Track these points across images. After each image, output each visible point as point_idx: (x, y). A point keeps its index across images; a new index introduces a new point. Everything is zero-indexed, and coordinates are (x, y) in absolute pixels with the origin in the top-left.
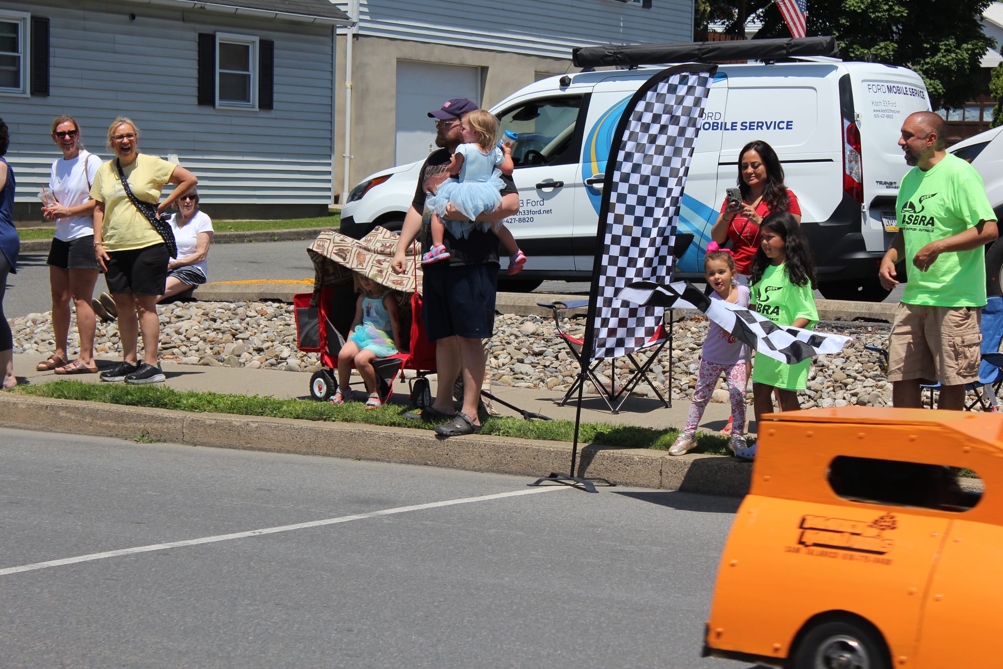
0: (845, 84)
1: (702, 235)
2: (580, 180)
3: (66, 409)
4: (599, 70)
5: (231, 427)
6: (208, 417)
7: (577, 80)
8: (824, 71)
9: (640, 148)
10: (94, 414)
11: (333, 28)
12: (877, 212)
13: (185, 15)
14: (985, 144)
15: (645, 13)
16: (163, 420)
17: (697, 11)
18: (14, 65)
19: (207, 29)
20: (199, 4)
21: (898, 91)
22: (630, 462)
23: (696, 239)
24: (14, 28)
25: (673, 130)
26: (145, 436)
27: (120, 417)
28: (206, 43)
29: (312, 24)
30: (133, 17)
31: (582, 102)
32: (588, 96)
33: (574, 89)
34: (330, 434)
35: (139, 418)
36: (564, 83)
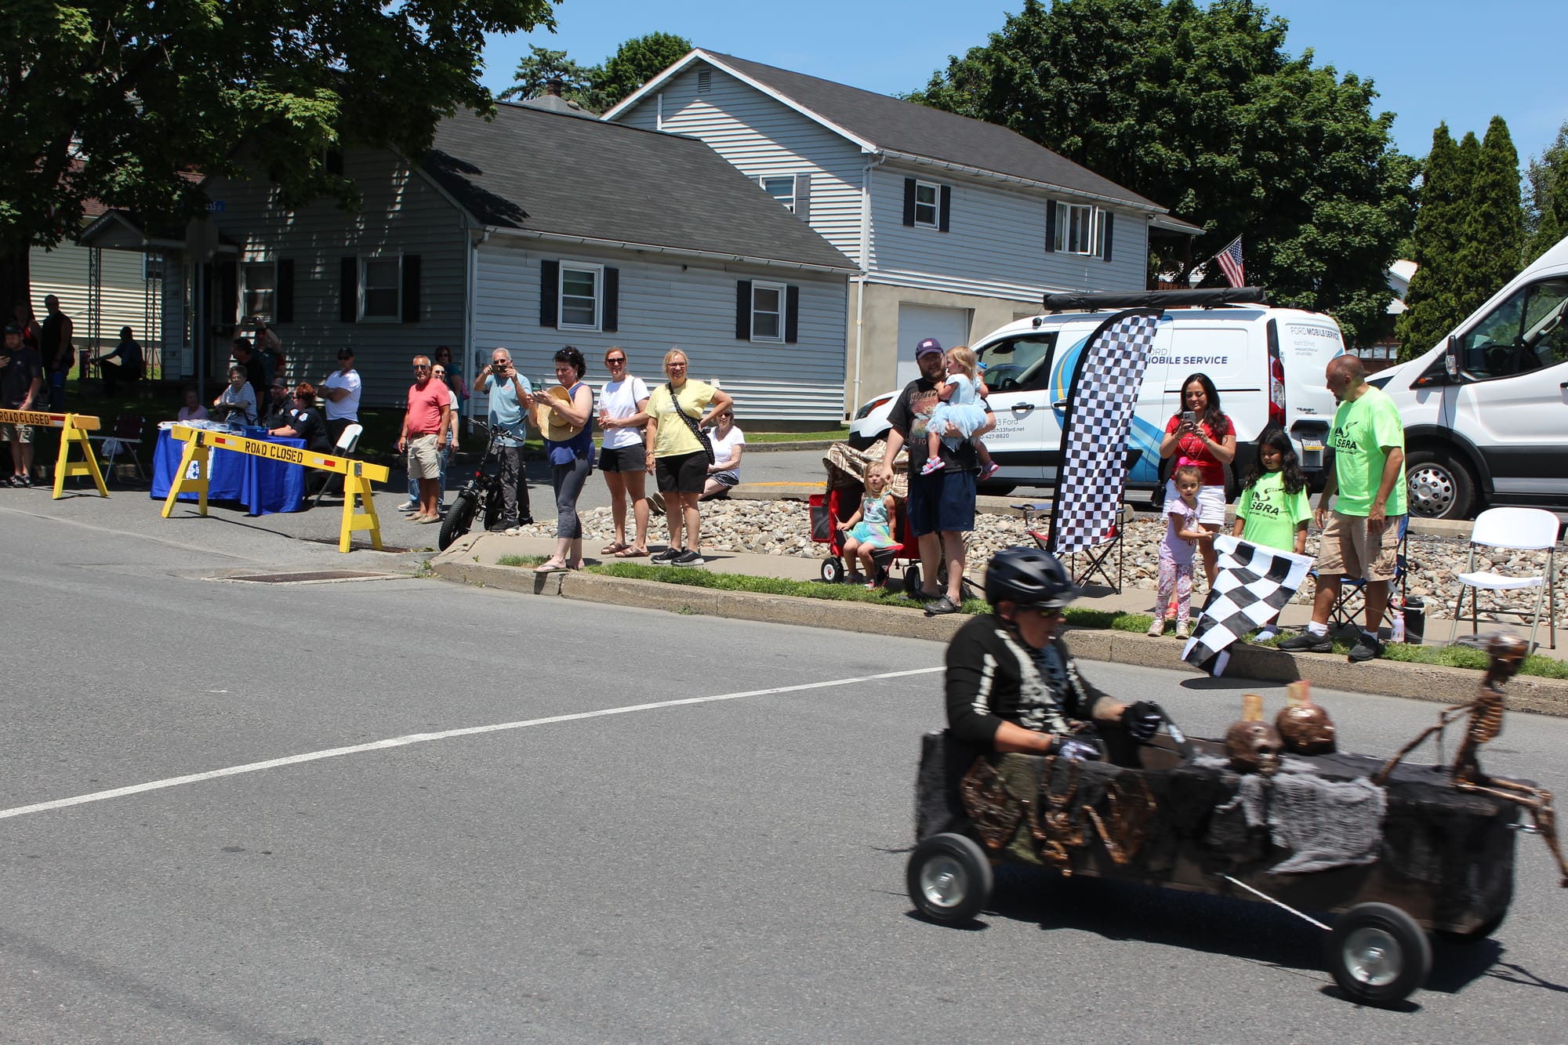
0: (1272, 327)
1: (1150, 451)
2: (1048, 404)
3: (624, 585)
4: (1065, 313)
5: (756, 604)
6: (737, 595)
7: (1047, 320)
8: (1254, 315)
9: (1097, 378)
10: (646, 590)
11: (847, 277)
12: (1298, 434)
13: (727, 267)
14: (1390, 378)
15: (1106, 265)
16: (701, 596)
17: (1149, 264)
18: (590, 307)
19: (745, 278)
20: (738, 257)
21: (1317, 333)
22: (1086, 639)
23: (1145, 454)
24: (591, 277)
25: (1125, 363)
26: (687, 609)
27: (667, 593)
28: (744, 289)
29: (830, 274)
30: (685, 267)
31: (1051, 339)
32: (1056, 334)
33: (1045, 328)
34: (836, 611)
35: (682, 594)
36: (1036, 323)
